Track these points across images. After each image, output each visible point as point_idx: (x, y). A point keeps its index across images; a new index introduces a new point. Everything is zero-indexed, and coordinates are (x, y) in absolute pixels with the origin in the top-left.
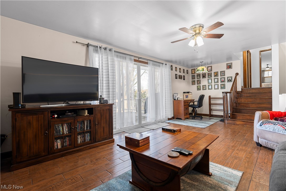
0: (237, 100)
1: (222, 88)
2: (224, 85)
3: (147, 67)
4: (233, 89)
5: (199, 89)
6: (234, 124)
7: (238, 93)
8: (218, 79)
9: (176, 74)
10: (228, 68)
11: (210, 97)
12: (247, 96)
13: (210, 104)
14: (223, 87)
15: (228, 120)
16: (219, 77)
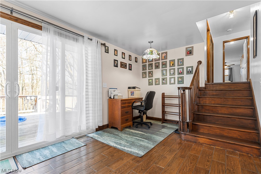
0: (199, 101)
1: (179, 82)
2: (182, 78)
3: (41, 35)
4: (195, 83)
5: (150, 84)
6: (196, 142)
7: (200, 89)
8: (174, 69)
9: (115, 60)
10: (188, 54)
11: (163, 94)
12: (213, 95)
13: (164, 105)
14: (181, 81)
15: (185, 134)
16: (176, 67)
